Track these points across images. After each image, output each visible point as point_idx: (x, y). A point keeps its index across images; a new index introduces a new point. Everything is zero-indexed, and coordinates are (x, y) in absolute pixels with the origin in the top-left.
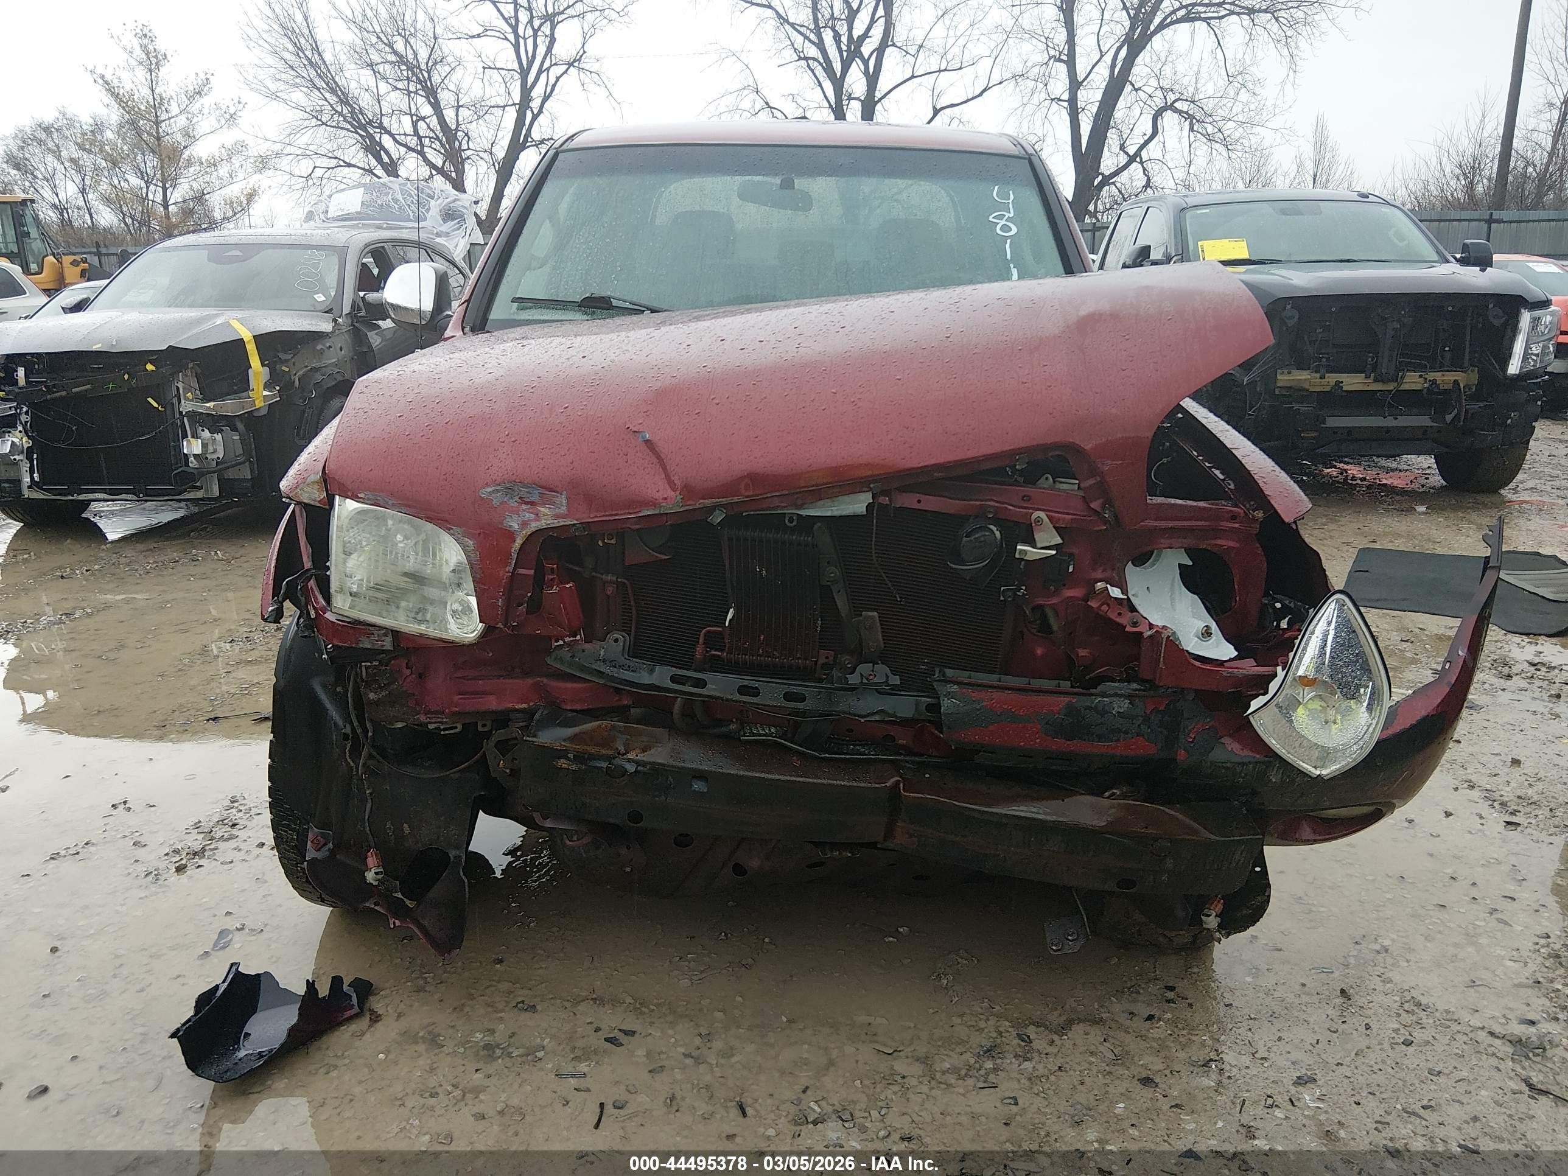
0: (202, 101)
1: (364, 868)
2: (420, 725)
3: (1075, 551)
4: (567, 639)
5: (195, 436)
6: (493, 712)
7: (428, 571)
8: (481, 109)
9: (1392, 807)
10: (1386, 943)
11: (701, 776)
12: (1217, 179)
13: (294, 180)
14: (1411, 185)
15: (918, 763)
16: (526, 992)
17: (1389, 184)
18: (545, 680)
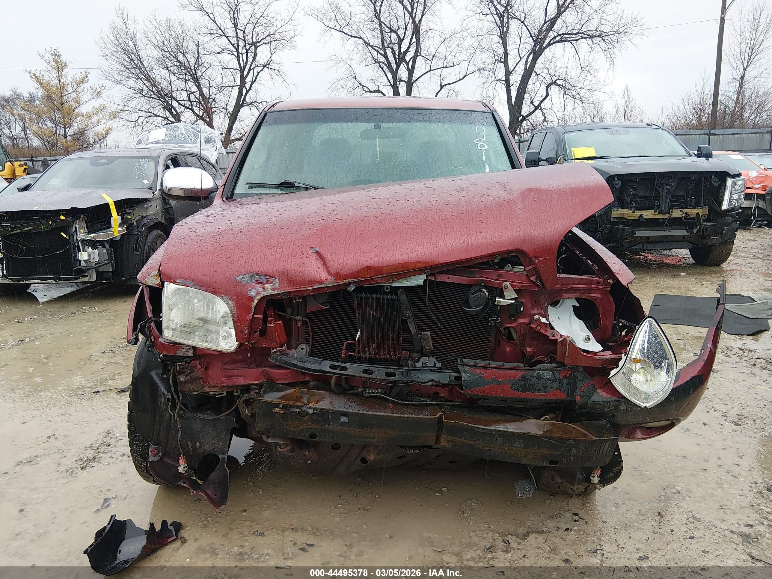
0: (84, 86)
1: (177, 465)
2: (206, 393)
3: (523, 300)
4: (278, 349)
5: (84, 251)
6: (242, 386)
7: (210, 317)
8: (221, 88)
9: (679, 421)
10: (679, 488)
11: (345, 414)
12: (578, 117)
13: (129, 123)
14: (671, 118)
15: (451, 405)
16: (258, 526)
17: (661, 118)
18: (267, 369)
